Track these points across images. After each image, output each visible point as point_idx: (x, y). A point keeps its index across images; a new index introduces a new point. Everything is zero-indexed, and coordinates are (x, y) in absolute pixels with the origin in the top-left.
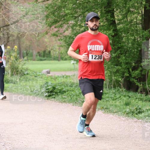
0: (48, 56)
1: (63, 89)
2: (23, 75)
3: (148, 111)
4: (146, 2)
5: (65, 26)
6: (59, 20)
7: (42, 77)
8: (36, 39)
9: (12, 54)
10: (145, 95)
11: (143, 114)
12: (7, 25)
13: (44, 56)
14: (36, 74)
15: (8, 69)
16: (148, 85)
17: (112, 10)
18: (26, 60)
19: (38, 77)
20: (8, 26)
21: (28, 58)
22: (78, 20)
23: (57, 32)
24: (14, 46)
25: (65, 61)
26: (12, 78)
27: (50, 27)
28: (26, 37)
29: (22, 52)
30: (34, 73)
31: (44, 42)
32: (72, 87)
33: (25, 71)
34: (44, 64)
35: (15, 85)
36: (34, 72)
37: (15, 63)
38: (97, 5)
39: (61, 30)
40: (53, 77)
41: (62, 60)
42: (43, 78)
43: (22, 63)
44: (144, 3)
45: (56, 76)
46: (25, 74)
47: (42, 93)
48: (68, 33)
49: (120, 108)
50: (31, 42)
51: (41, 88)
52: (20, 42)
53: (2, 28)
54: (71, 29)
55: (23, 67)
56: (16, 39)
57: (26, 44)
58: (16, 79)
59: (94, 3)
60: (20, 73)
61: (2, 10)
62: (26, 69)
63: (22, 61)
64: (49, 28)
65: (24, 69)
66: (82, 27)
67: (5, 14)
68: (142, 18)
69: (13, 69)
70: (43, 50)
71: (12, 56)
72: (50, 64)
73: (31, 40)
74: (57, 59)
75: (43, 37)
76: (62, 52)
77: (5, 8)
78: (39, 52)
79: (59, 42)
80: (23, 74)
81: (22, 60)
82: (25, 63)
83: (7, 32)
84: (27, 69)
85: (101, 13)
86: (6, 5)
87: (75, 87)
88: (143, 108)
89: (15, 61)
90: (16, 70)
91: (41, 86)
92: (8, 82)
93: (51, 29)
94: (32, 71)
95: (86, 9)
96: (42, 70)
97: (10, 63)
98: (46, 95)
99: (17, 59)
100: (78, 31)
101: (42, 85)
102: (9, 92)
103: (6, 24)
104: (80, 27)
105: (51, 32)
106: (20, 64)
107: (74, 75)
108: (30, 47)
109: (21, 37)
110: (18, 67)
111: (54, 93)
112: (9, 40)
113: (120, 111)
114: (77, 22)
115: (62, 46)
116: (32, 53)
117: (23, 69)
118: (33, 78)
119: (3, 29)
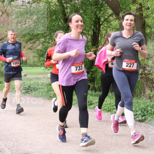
0: (25, 63)
1: (36, 87)
4: (94, 27)
5: (38, 43)
6: (33, 38)
16: (97, 85)
22: (47, 38)
23: (31, 46)
25: (37, 67)
27: (27, 43)
32: (42, 86)
37: (1, 69)
39: (35, 45)
40: (29, 79)
41: (36, 66)
44: (92, 27)
45: (31, 78)
48: (40, 47)
54: (41, 45)
58: (1, 80)
64: (25, 43)
66: (50, 43)
68: (91, 38)
72: (27, 69)
74: (31, 66)
76: (36, 61)
79: (33, 53)
87: (45, 86)
88: (93, 101)
95: (52, 31)
100: (47, 46)
104: (48, 44)
105: (27, 46)
107: (44, 77)
111: (30, 91)
114: (46, 40)
115: (35, 57)
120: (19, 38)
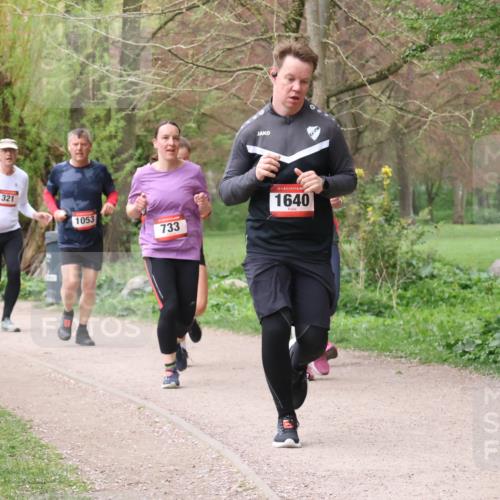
2: (413, 282)
7: (489, 290)
9: (372, 197)
12: (355, 84)
14: (466, 277)
15: (354, 256)
18: (426, 222)
19: (475, 289)
20: (357, 91)
21: (435, 213)
24: (381, 166)
26: (370, 295)
28: (425, 130)
29: (411, 189)
30: (457, 271)
33: (424, 265)
35: (381, 320)
36: (458, 268)
37: (385, 233)
42: (494, 291)
43: (410, 233)
46: (421, 278)
47: (491, 353)
50: (446, 148)
51: (484, 333)
52: (403, 149)
53: (334, 99)
55: (416, 248)
56: (387, 140)
57: (428, 160)
58: (385, 299)
60: (403, 273)
61: (336, 25)
62: (425, 256)
63: (409, 225)
65: (418, 259)
67: (346, 44)
69: (374, 256)
71: (371, 205)
73: (449, 143)
75: (496, 128)
77: (347, 18)
80: (414, 277)
81: (410, 221)
82: (422, 234)
83: (353, 114)
84: (430, 259)
86: (350, 8)
89: (382, 226)
90: (387, 262)
91: (488, 324)
92: (356, 308)
94: (452, 265)
96: (492, 262)
97: (362, 235)
99: (392, 218)
101: (493, 320)
102: (357, 347)
103: (349, 82)
106: (403, 238)
108: (442, 170)
109: (409, 132)
110: (396, 248)
112: (359, 146)
116: (452, 192)
117: (413, 256)
118: (454, 294)
119: (338, 100)
120: (485, 62)
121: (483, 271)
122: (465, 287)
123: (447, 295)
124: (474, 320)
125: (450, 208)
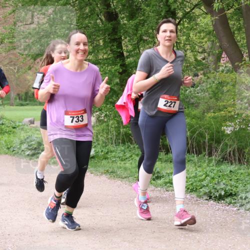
3: (169, 175)
7: (22, 129)
8: (14, 76)
10: (166, 154)
11: (162, 180)
13: (26, 100)
14: (15, 124)
17: (119, 38)
19: (17, 128)
21: (4, 102)
27: (35, 60)
31: (26, 80)
34: (27, 110)
36: (12, 121)
38: (99, 31)
42: (24, 129)
47: (23, 151)
49: (131, 172)
51: (20, 144)
59: (95, 28)
70: (24, 91)
72: (35, 110)
75: (24, 73)
78: (18, 95)
84: (2, 118)
85: (104, 41)
88: (163, 172)
93: (36, 63)
94: (9, 120)
96: (23, 119)
98: (27, 153)
101: (23, 140)
105: (35, 66)
113: (132, 176)
118: (10, 130)
121: (20, 122)
122: (14, 128)
123: (8, 131)
124: (17, 139)
125: (9, 100)
